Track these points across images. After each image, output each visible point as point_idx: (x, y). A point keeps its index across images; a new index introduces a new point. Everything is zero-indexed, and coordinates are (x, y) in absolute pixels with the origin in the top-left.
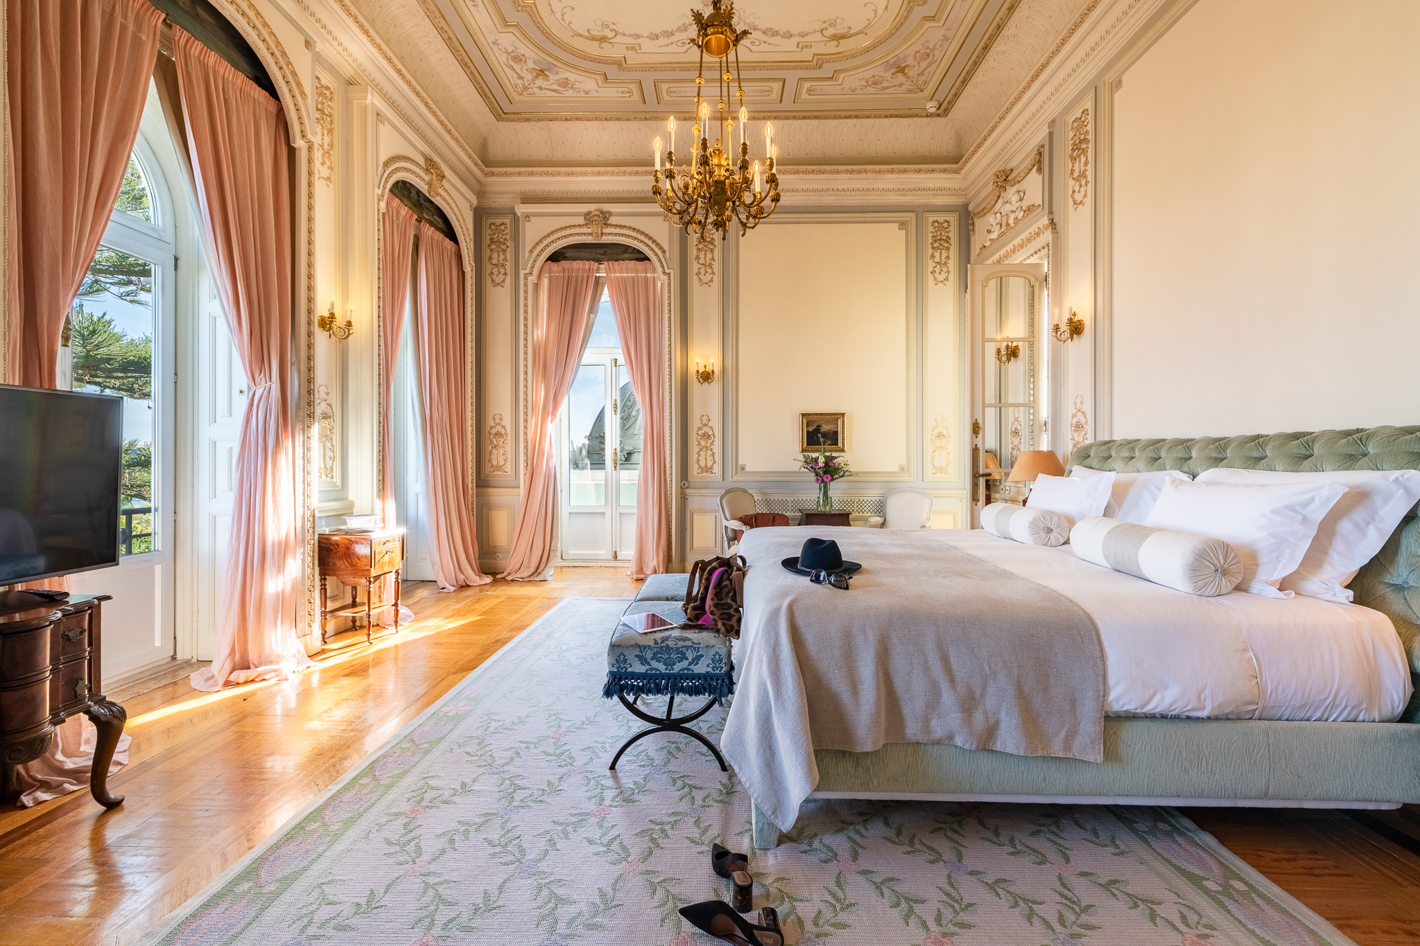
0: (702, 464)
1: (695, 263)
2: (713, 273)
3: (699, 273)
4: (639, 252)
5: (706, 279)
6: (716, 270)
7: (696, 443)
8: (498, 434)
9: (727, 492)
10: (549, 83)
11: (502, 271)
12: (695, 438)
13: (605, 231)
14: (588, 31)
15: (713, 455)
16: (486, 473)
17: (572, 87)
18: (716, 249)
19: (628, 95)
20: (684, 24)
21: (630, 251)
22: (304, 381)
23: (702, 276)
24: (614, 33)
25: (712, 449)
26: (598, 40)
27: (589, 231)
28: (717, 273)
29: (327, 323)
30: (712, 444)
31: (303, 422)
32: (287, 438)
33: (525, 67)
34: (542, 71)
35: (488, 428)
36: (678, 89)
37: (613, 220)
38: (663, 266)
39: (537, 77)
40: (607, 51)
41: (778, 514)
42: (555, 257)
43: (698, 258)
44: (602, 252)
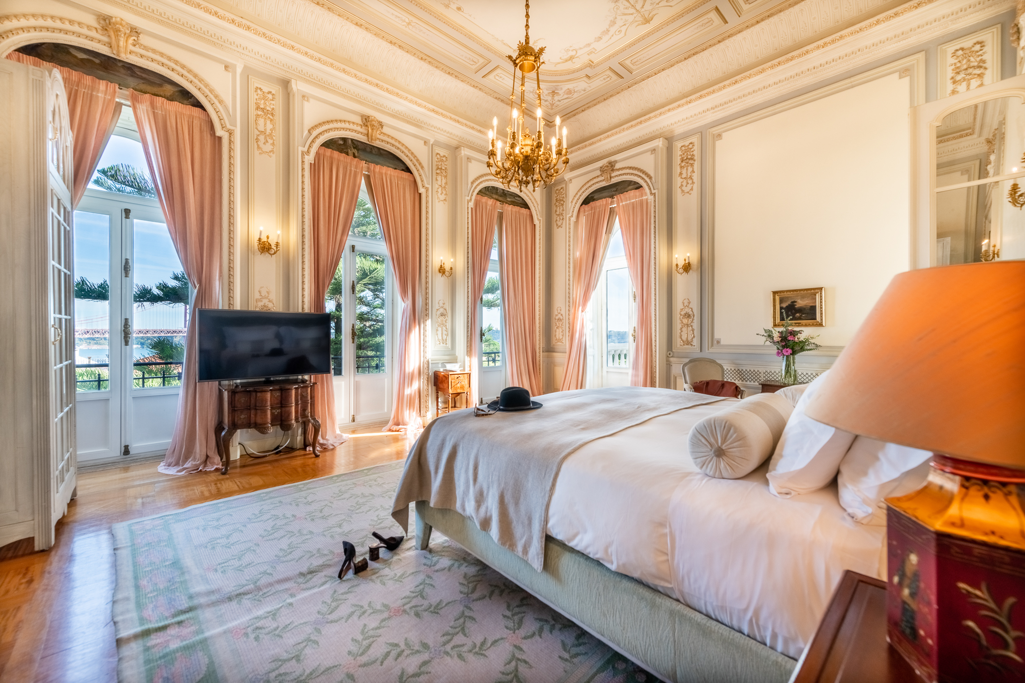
0: (684, 338)
1: (679, 179)
2: (693, 183)
3: (682, 185)
4: (635, 183)
5: (686, 189)
6: (695, 180)
7: (679, 321)
8: (559, 320)
9: (691, 361)
10: (561, 96)
11: (561, 218)
12: (678, 318)
13: (613, 175)
14: (560, 58)
15: (693, 330)
16: (554, 343)
17: (575, 92)
18: (696, 163)
19: (609, 79)
20: (611, 21)
21: (633, 183)
22: (424, 299)
23: (684, 188)
24: (575, 52)
25: (692, 326)
26: (569, 60)
27: (603, 178)
28: (696, 183)
29: (442, 270)
30: (692, 322)
31: (424, 318)
32: (415, 326)
33: (544, 95)
34: (553, 92)
35: (554, 316)
36: (638, 58)
37: (617, 166)
38: (650, 189)
39: (553, 96)
40: (577, 64)
41: (727, 382)
42: (586, 202)
43: (681, 174)
44: (615, 189)
